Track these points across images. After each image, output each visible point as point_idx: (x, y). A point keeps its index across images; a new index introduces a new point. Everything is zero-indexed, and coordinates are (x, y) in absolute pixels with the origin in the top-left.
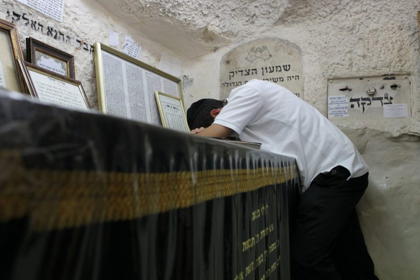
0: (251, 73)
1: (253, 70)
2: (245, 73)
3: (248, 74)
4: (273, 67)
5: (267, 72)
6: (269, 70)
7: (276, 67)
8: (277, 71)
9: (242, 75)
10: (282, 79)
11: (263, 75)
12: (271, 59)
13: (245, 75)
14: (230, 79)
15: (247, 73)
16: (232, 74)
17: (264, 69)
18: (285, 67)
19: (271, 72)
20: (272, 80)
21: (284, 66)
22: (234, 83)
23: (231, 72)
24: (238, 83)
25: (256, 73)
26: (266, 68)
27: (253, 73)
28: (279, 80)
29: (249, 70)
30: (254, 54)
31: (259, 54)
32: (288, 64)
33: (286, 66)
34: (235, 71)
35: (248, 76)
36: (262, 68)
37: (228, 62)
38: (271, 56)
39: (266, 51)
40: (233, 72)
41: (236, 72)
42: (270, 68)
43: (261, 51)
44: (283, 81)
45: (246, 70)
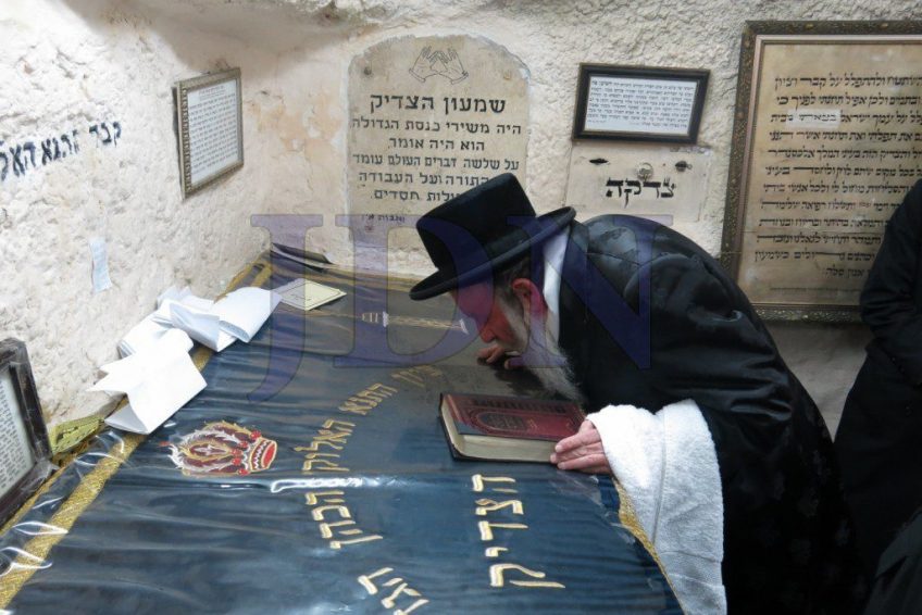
0: (420, 104)
1: (425, 99)
2: (406, 102)
3: (415, 106)
4: (469, 100)
5: (455, 108)
6: (459, 105)
7: (476, 101)
8: (476, 109)
9: (400, 107)
10: (485, 129)
11: (447, 112)
12: (465, 83)
13: (407, 107)
14: (372, 111)
15: (410, 105)
16: (377, 101)
17: (450, 101)
18: (495, 105)
19: (463, 109)
20: (466, 127)
21: (491, 101)
22: (381, 121)
23: (373, 96)
24: (391, 124)
25: (432, 107)
26: (454, 100)
27: (424, 106)
28: (480, 128)
29: (416, 98)
30: (428, 63)
31: (439, 66)
32: (500, 99)
33: (497, 101)
34: (383, 95)
35: (414, 110)
36: (446, 99)
37: (367, 72)
38: (465, 74)
39: (456, 61)
40: (380, 97)
41: (387, 97)
42: (462, 100)
43: (445, 61)
44: (487, 131)
45: (409, 98)
